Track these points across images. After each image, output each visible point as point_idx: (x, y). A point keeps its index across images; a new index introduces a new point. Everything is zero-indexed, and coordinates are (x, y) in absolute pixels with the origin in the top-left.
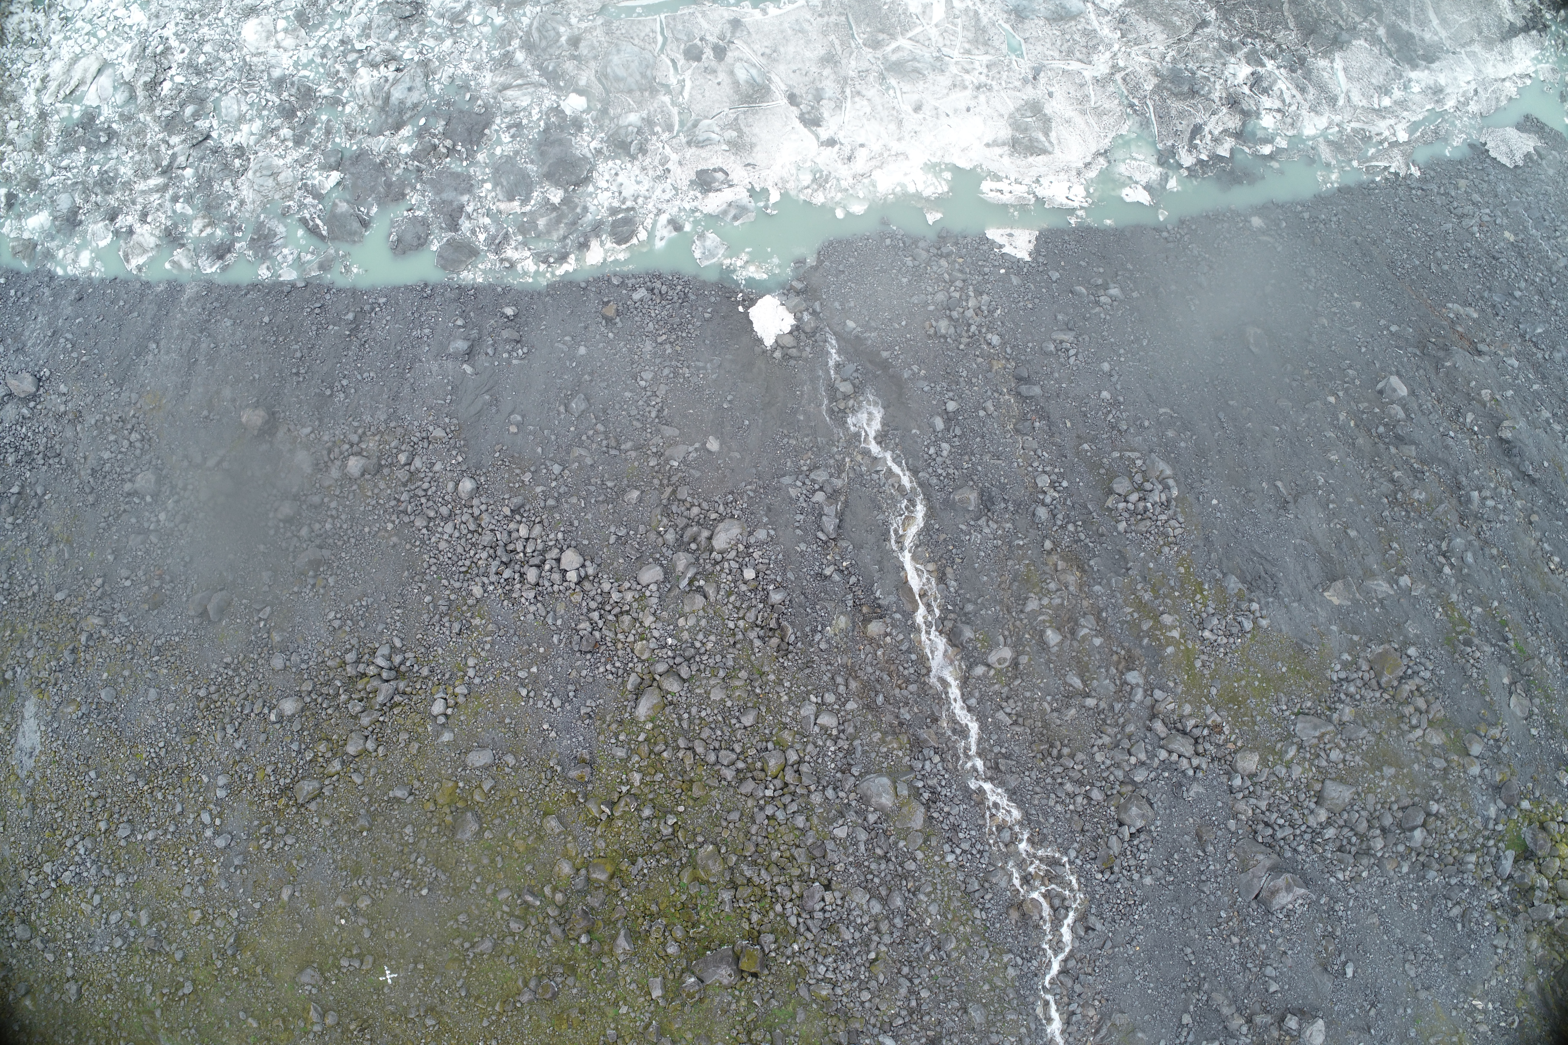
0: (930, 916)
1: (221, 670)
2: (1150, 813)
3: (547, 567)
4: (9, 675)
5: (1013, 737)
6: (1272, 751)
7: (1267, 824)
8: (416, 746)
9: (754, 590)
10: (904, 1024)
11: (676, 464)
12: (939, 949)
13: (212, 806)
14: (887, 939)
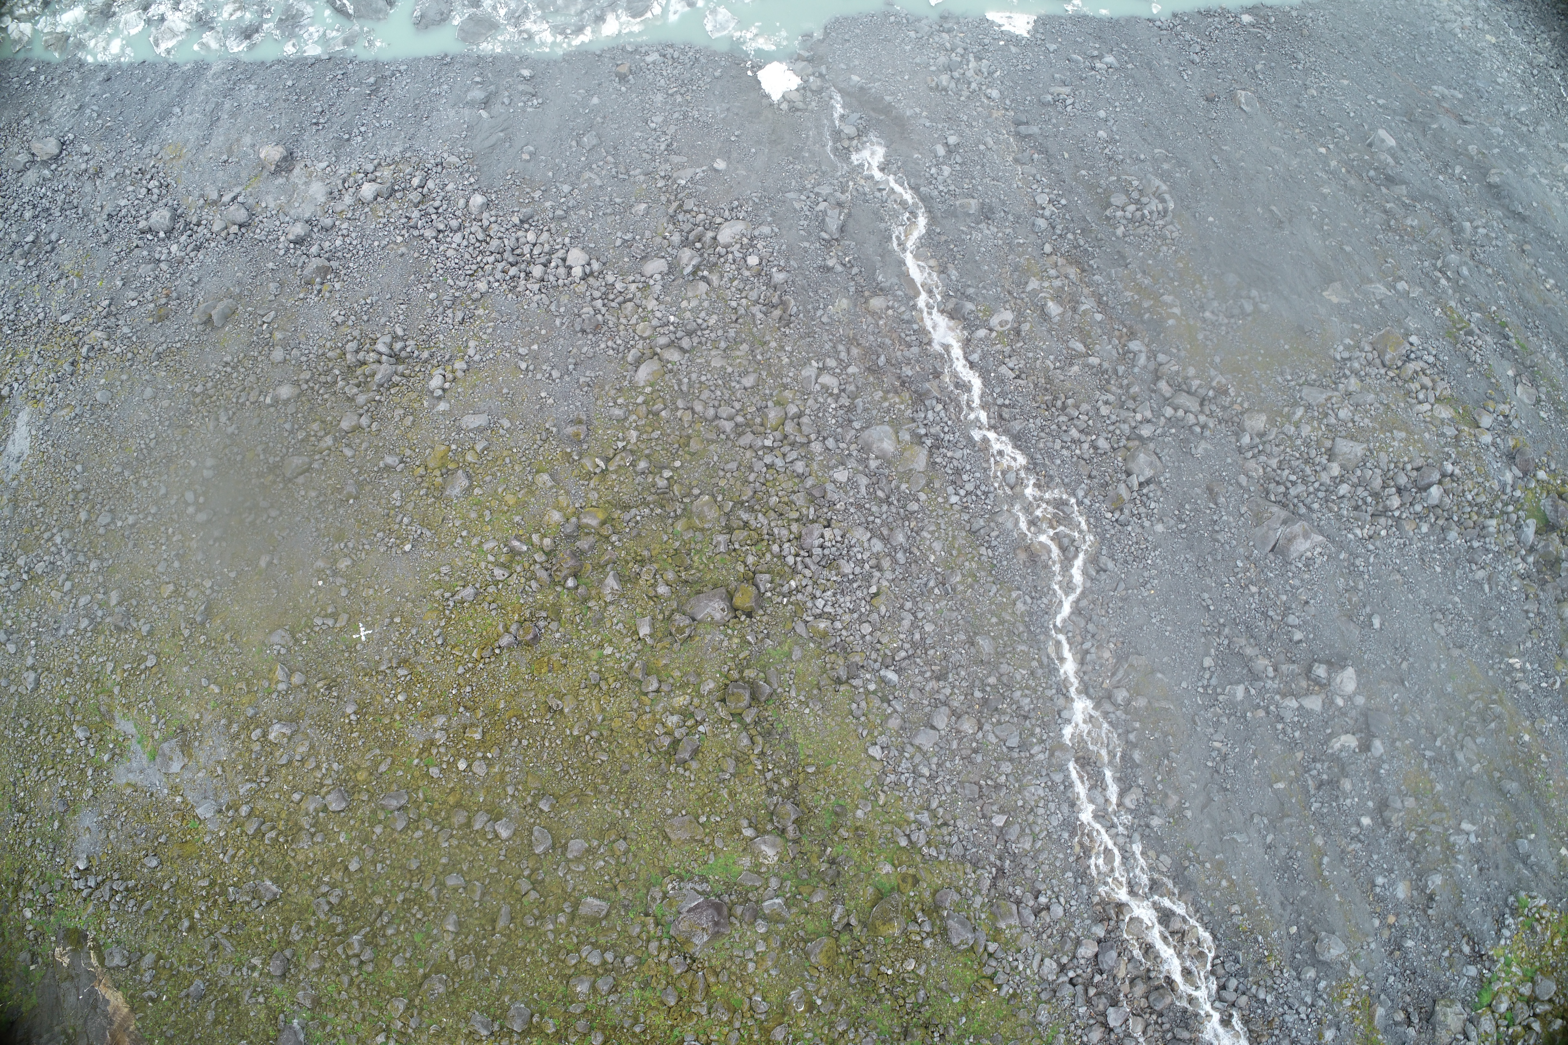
0: (934, 553)
1: (220, 368)
2: (1158, 464)
3: (553, 264)
4: (5, 392)
5: (1016, 388)
6: (1280, 413)
7: (1278, 483)
8: (411, 418)
9: (759, 274)
10: (908, 657)
11: (683, 182)
12: (944, 585)
13: (197, 487)
14: (889, 575)
